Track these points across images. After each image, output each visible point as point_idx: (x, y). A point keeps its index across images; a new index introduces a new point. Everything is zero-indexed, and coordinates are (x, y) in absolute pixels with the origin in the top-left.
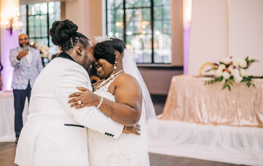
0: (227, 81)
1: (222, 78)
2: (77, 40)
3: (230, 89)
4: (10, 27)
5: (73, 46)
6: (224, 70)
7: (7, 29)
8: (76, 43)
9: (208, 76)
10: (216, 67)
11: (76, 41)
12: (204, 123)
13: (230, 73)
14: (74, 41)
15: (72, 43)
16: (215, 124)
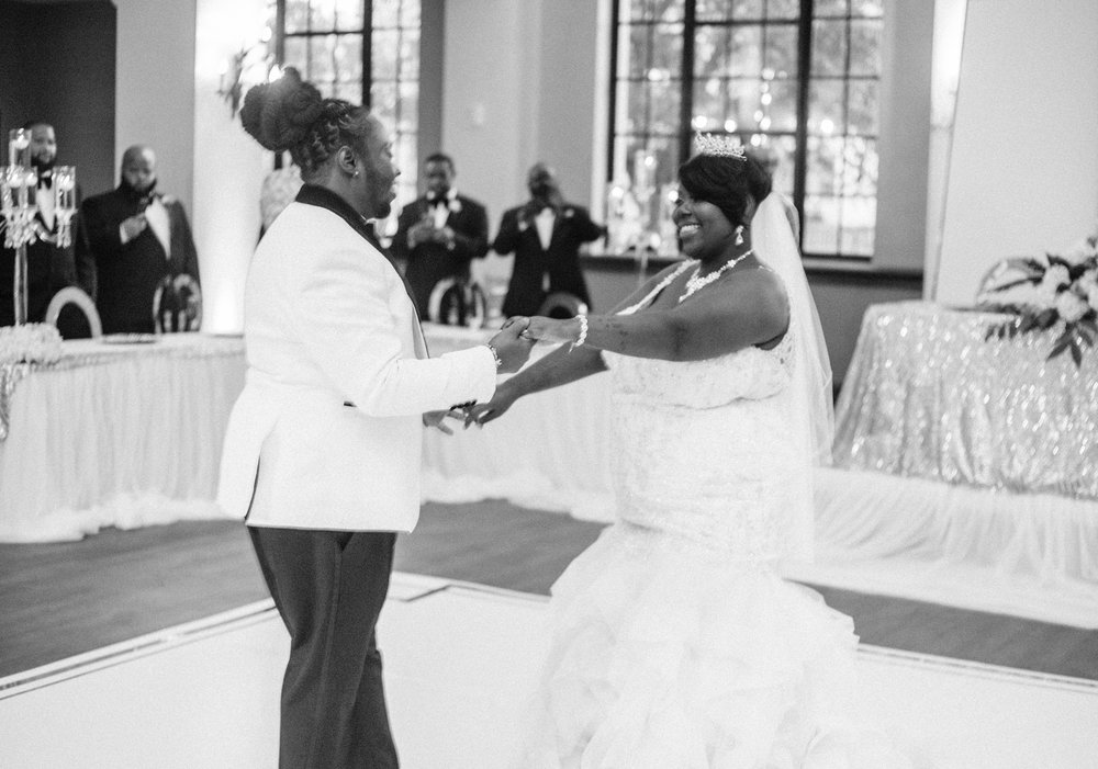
0: (1069, 327)
1: (1053, 316)
2: (333, 132)
3: (1077, 357)
4: (232, 84)
5: (326, 154)
6: (1062, 288)
7: (221, 92)
8: (332, 141)
9: (1001, 309)
10: (1038, 274)
11: (330, 137)
12: (976, 486)
13: (1085, 298)
14: (324, 141)
15: (322, 148)
16: (1018, 487)
